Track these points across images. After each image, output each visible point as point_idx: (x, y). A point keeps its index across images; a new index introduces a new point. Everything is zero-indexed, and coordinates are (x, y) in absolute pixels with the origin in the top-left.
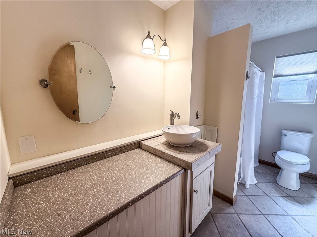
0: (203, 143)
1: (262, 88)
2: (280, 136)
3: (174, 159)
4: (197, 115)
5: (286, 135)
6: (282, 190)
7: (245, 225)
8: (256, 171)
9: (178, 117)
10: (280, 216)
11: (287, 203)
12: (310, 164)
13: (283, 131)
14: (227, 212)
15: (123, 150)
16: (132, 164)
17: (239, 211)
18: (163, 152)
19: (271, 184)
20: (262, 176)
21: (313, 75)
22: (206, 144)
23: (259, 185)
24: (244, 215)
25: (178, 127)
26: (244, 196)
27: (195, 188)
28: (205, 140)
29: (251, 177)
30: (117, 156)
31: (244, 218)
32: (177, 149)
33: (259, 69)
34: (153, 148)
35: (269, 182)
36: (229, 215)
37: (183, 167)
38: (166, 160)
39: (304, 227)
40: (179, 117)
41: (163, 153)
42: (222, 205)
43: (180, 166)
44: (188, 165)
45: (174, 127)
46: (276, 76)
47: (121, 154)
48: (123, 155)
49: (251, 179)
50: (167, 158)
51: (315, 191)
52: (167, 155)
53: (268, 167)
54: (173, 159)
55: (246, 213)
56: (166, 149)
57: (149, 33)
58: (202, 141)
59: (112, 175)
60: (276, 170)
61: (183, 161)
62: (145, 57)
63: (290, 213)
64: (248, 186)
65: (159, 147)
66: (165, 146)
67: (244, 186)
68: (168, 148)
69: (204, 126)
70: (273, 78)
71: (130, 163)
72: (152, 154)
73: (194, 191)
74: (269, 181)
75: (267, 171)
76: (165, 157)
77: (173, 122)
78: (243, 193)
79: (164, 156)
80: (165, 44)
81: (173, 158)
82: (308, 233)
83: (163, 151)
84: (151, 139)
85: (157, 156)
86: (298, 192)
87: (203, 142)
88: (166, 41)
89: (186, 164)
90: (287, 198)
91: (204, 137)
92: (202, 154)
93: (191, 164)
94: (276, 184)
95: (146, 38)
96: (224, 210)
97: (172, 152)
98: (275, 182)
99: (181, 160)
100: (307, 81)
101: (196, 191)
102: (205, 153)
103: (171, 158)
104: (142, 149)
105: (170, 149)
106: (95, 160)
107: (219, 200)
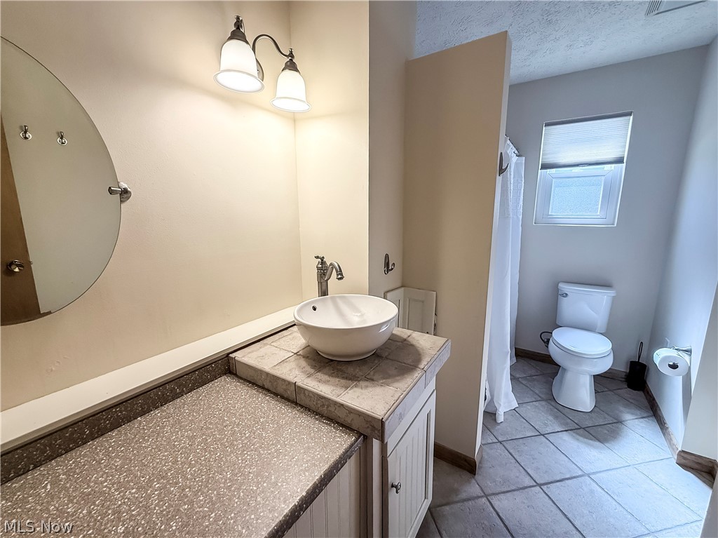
0: (405, 340)
1: (520, 192)
2: (556, 296)
3: (332, 409)
4: (387, 264)
5: (566, 294)
6: (566, 414)
7: (507, 523)
8: (513, 378)
9: (338, 275)
10: (570, 481)
11: (580, 444)
12: (612, 354)
13: (561, 285)
14: (463, 495)
15: (172, 390)
16: (199, 444)
17: (490, 487)
18: (299, 387)
19: (543, 403)
20: (524, 387)
21: (613, 165)
22: (414, 343)
23: (522, 411)
24: (502, 496)
25: (340, 302)
26: (495, 446)
27: (393, 477)
28: (409, 332)
29: (507, 395)
30: (148, 417)
31: (502, 503)
32: (338, 370)
33: (514, 149)
34: (268, 374)
35: (539, 399)
36: (470, 503)
37: (358, 432)
38: (309, 410)
39: (615, 498)
40: (340, 276)
41: (298, 389)
42: (454, 477)
43: (352, 430)
44: (373, 427)
45: (330, 303)
46: (545, 167)
47: (164, 408)
48: (170, 408)
49: (506, 400)
50: (312, 404)
51: (622, 409)
52: (311, 395)
53: (533, 363)
54: (330, 408)
55: (506, 489)
56: (309, 376)
57: (239, 24)
58: (402, 332)
59: (118, 512)
60: (548, 368)
61: (360, 414)
62: (232, 99)
63: (588, 468)
64: (501, 418)
65: (288, 368)
66: (303, 363)
67: (493, 417)
68: (312, 371)
69: (403, 289)
70: (540, 171)
71: (192, 438)
72: (268, 390)
73: (393, 486)
74: (540, 397)
75: (533, 374)
76: (306, 402)
77: (324, 288)
78: (492, 437)
79: (301, 399)
80: (291, 66)
81: (328, 406)
82: (625, 513)
83: (299, 384)
84: (265, 341)
85: (282, 397)
86: (593, 414)
87: (405, 337)
88: (293, 57)
89: (367, 422)
90: (578, 434)
91: (404, 322)
92: (408, 381)
93: (382, 423)
94: (553, 403)
95: (230, 38)
96: (456, 492)
97: (326, 382)
98: (551, 399)
99: (351, 411)
100: (603, 178)
101: (396, 487)
102: (417, 374)
103: (323, 406)
104: (236, 375)
105: (320, 375)
106: (59, 448)
107: (445, 466)
